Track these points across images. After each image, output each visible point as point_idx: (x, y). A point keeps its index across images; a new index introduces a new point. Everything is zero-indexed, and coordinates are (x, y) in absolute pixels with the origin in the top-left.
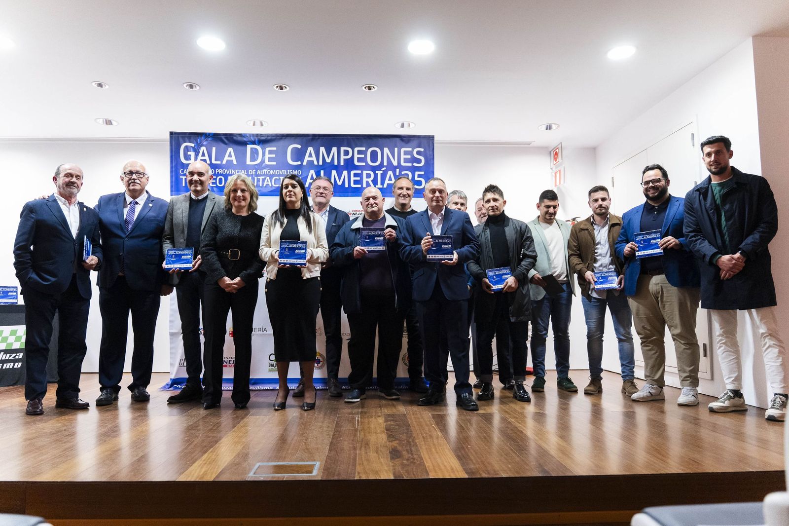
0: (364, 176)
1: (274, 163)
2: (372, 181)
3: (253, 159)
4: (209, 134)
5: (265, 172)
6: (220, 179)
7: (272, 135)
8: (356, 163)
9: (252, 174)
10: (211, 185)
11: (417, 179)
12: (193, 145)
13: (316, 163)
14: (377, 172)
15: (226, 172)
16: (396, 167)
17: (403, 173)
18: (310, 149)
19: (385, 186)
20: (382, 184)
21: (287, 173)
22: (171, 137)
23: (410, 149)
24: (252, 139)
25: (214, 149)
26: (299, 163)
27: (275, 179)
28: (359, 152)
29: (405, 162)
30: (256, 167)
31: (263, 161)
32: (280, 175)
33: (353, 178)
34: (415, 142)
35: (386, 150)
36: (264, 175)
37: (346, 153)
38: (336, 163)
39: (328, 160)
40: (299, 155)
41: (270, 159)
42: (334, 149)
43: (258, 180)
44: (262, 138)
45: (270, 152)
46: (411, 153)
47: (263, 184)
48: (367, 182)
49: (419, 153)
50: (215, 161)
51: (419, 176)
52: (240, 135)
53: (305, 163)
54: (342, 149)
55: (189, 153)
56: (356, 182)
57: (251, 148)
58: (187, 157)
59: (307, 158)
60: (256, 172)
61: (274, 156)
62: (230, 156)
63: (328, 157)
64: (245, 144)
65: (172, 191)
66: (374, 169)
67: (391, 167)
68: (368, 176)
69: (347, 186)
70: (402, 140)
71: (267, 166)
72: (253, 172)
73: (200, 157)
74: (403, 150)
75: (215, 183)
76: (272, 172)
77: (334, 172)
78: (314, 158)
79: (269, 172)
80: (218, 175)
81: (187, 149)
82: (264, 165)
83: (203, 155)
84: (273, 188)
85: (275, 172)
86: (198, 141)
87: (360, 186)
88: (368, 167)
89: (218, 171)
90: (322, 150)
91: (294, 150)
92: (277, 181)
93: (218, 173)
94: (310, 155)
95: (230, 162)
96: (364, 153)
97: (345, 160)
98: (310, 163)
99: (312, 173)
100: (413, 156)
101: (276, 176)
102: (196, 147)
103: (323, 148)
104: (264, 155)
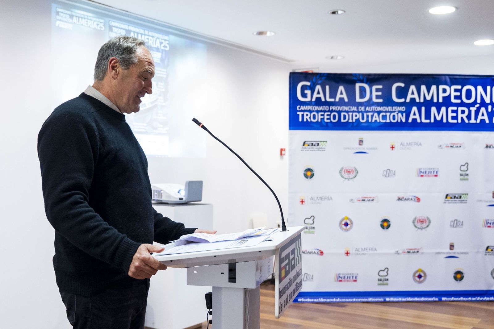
0: (459, 112)
1: (381, 100)
2: (466, 117)
3: (362, 96)
4: (324, 74)
5: (373, 108)
6: (334, 116)
7: (379, 75)
8: (453, 100)
9: (362, 111)
10: (326, 120)
12: (309, 84)
13: (417, 100)
14: (471, 108)
15: (340, 108)
16: (489, 104)
18: (413, 88)
19: (478, 121)
20: (476, 119)
21: (393, 109)
22: (290, 77)
24: (361, 78)
25: (327, 87)
26: (402, 100)
27: (383, 116)
28: (456, 90)
30: (365, 104)
31: (371, 98)
32: (386, 112)
33: (450, 114)
35: (480, 88)
36: (372, 111)
37: (444, 91)
38: (435, 100)
39: (428, 98)
40: (402, 93)
41: (378, 97)
42: (434, 88)
43: (368, 116)
44: (370, 77)
45: (377, 90)
47: (372, 120)
48: (462, 118)
50: (330, 98)
53: (408, 100)
54: (441, 88)
55: (306, 92)
56: (453, 118)
57: (360, 87)
58: (304, 95)
59: (410, 96)
60: (365, 108)
61: (380, 93)
62: (341, 93)
63: (429, 95)
64: (354, 82)
65: (290, 125)
66: (468, 106)
67: (483, 104)
68: (463, 112)
69: (445, 121)
71: (375, 103)
72: (363, 109)
73: (315, 95)
75: (329, 119)
77: (434, 109)
78: (416, 96)
79: (377, 109)
80: (332, 111)
81: (304, 88)
82: (371, 102)
83: (318, 93)
84: (381, 124)
85: (382, 109)
86: (314, 80)
87: (455, 121)
88: (462, 104)
89: (332, 108)
90: (423, 88)
91: (398, 88)
92: (384, 117)
93: (332, 110)
94: (412, 93)
95: (342, 99)
96: (460, 91)
97: (444, 98)
98: (413, 100)
99: (415, 109)
101: (383, 112)
102: (312, 86)
103: (424, 86)
104: (371, 93)
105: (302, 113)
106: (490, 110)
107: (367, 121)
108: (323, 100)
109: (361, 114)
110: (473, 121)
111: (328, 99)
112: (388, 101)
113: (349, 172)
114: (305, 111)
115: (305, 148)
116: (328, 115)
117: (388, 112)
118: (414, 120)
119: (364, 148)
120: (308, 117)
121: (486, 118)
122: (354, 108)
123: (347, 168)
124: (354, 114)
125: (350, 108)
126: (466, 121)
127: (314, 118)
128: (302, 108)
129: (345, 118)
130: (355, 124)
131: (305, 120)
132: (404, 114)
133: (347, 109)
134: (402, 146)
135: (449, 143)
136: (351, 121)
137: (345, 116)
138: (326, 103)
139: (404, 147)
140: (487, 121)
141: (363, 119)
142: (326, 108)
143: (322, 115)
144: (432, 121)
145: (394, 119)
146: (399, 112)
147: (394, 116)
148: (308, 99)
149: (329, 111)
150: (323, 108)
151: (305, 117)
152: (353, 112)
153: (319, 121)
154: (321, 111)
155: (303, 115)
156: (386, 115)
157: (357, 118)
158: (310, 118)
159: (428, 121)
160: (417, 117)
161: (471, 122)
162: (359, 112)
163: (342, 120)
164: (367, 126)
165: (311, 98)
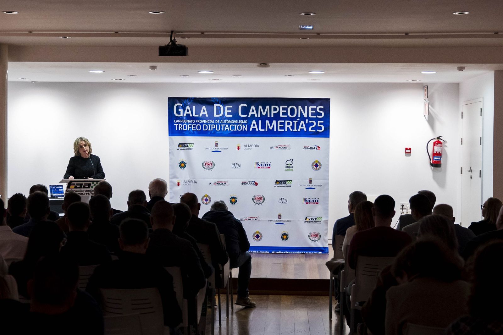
0: (286, 124)
1: (231, 116)
2: (291, 127)
3: (218, 113)
4: (192, 98)
5: (225, 121)
6: (199, 126)
7: (229, 98)
8: (281, 116)
10: (193, 130)
11: (319, 125)
12: (181, 105)
13: (256, 116)
14: (294, 121)
15: (202, 121)
16: (306, 118)
17: (310, 122)
18: (253, 107)
19: (299, 130)
20: (297, 129)
21: (239, 122)
22: (168, 100)
23: (315, 107)
24: (218, 100)
25: (194, 107)
26: (246, 116)
28: (283, 109)
29: (311, 115)
30: (220, 118)
31: (224, 114)
32: (234, 124)
33: (279, 125)
34: (319, 102)
35: (300, 107)
36: (225, 123)
37: (275, 109)
38: (269, 116)
39: (264, 114)
40: (246, 111)
41: (228, 114)
42: (268, 107)
43: (221, 127)
44: (223, 100)
45: (228, 109)
46: (315, 109)
47: (224, 129)
48: (288, 128)
49: (320, 109)
51: (320, 124)
52: (210, 98)
53: (249, 116)
54: (273, 107)
55: (179, 110)
56: (281, 128)
57: (216, 106)
58: (178, 113)
59: (251, 113)
60: (220, 121)
61: (230, 111)
62: (204, 111)
63: (264, 112)
64: (213, 104)
65: (169, 133)
66: (292, 119)
67: (303, 118)
68: (289, 124)
69: (275, 130)
70: (311, 101)
71: (226, 118)
72: (218, 122)
73: (186, 113)
74: (310, 107)
75: (195, 128)
76: (229, 122)
77: (267, 122)
78: (255, 113)
81: (178, 107)
82: (224, 117)
83: (188, 111)
84: (231, 132)
85: (231, 122)
86: (185, 103)
87: (283, 130)
88: (288, 118)
90: (260, 107)
91: (242, 107)
92: (233, 127)
93: (197, 122)
94: (253, 111)
95: (204, 115)
96: (286, 109)
97: (275, 114)
98: (253, 115)
99: (254, 122)
100: (316, 111)
101: (232, 124)
102: (183, 106)
103: (261, 106)
104: (224, 111)
105: (178, 124)
106: (307, 123)
107: (221, 130)
108: (191, 115)
110: (295, 130)
111: (194, 115)
112: (235, 116)
113: (208, 164)
114: (179, 123)
115: (180, 148)
116: (194, 126)
117: (236, 124)
118: (254, 129)
119: (219, 149)
121: (304, 127)
122: (212, 122)
123: (207, 162)
125: (209, 122)
126: (291, 130)
127: (185, 128)
128: (177, 121)
129: (205, 128)
130: (212, 132)
131: (179, 129)
132: (247, 125)
133: (207, 122)
135: (278, 144)
136: (209, 130)
137: (205, 126)
138: (193, 118)
139: (246, 148)
140: (305, 130)
141: (218, 129)
142: (193, 121)
143: (190, 126)
144: (266, 130)
145: (239, 129)
146: (243, 124)
147: (239, 126)
148: (181, 115)
149: (195, 123)
150: (191, 121)
152: (212, 124)
153: (189, 130)
154: (190, 123)
155: (178, 126)
156: (234, 126)
157: (214, 128)
158: (182, 128)
159: (264, 130)
160: (256, 127)
161: (294, 130)
162: (215, 124)
163: (204, 130)
164: (221, 134)
165: (183, 114)
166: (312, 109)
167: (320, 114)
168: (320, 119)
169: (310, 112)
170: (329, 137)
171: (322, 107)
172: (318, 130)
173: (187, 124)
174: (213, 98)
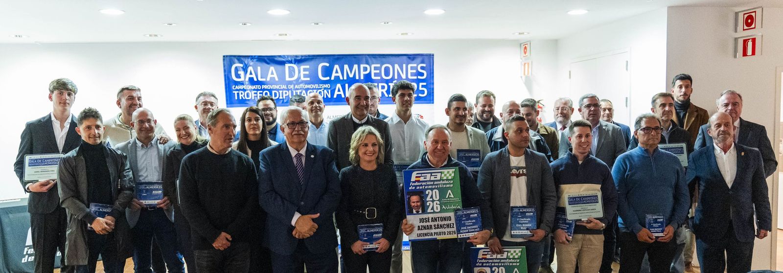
1: (308, 79)
2: (386, 91)
3: (291, 76)
4: (255, 56)
5: (301, 86)
7: (305, 56)
8: (373, 77)
9: (291, 89)
11: (421, 88)
12: (242, 65)
13: (341, 78)
14: (390, 84)
15: (271, 87)
18: (336, 67)
21: (319, 86)
22: (224, 59)
23: (415, 65)
24: (290, 59)
25: (259, 68)
26: (328, 78)
28: (376, 68)
29: (411, 76)
30: (294, 82)
31: (299, 78)
32: (313, 89)
34: (419, 59)
35: (397, 66)
36: (301, 89)
37: (365, 69)
38: (357, 78)
39: (351, 76)
40: (327, 72)
41: (305, 76)
42: (356, 66)
44: (298, 58)
45: (305, 70)
46: (416, 68)
48: (382, 93)
49: (422, 68)
50: (261, 78)
51: (423, 86)
52: (280, 56)
53: (333, 78)
54: (362, 66)
55: (239, 73)
57: (289, 67)
58: (238, 76)
59: (334, 74)
60: (294, 86)
61: (307, 73)
62: (272, 73)
63: (351, 73)
64: (282, 63)
65: (227, 104)
68: (383, 87)
70: (409, 58)
71: (302, 82)
72: (292, 87)
73: (248, 76)
74: (410, 66)
76: (307, 86)
78: (340, 74)
79: (305, 86)
81: (237, 69)
82: (300, 81)
83: (251, 74)
85: (309, 86)
86: (246, 63)
88: (382, 81)
89: (263, 87)
90: (346, 67)
91: (324, 68)
93: (264, 88)
94: (336, 71)
95: (272, 79)
96: (379, 69)
97: (364, 75)
98: (337, 78)
99: (339, 86)
100: (417, 70)
101: (310, 89)
102: (244, 67)
103: (347, 65)
104: (299, 72)
105: (238, 92)
108: (255, 80)
109: (290, 91)
111: (260, 79)
112: (315, 80)
114: (240, 90)
116: (260, 93)
117: (315, 89)
118: (339, 96)
120: (243, 95)
122: (284, 87)
124: (284, 92)
125: (280, 87)
126: (386, 95)
127: (248, 96)
128: (237, 87)
130: (285, 101)
131: (241, 98)
132: (330, 91)
133: (278, 87)
134: (328, 119)
136: (281, 98)
137: (275, 93)
138: (259, 83)
139: (330, 120)
142: (258, 87)
143: (255, 93)
146: (325, 88)
148: (242, 79)
149: (261, 90)
150: (256, 87)
151: (240, 96)
152: (283, 90)
153: (253, 98)
154: (254, 90)
155: (238, 94)
157: (287, 95)
160: (342, 93)
162: (288, 90)
165: (245, 78)
166: (412, 68)
167: (422, 74)
168: (423, 81)
169: (410, 71)
170: (433, 103)
171: (424, 65)
172: (420, 95)
173: (251, 90)
174: (284, 56)
